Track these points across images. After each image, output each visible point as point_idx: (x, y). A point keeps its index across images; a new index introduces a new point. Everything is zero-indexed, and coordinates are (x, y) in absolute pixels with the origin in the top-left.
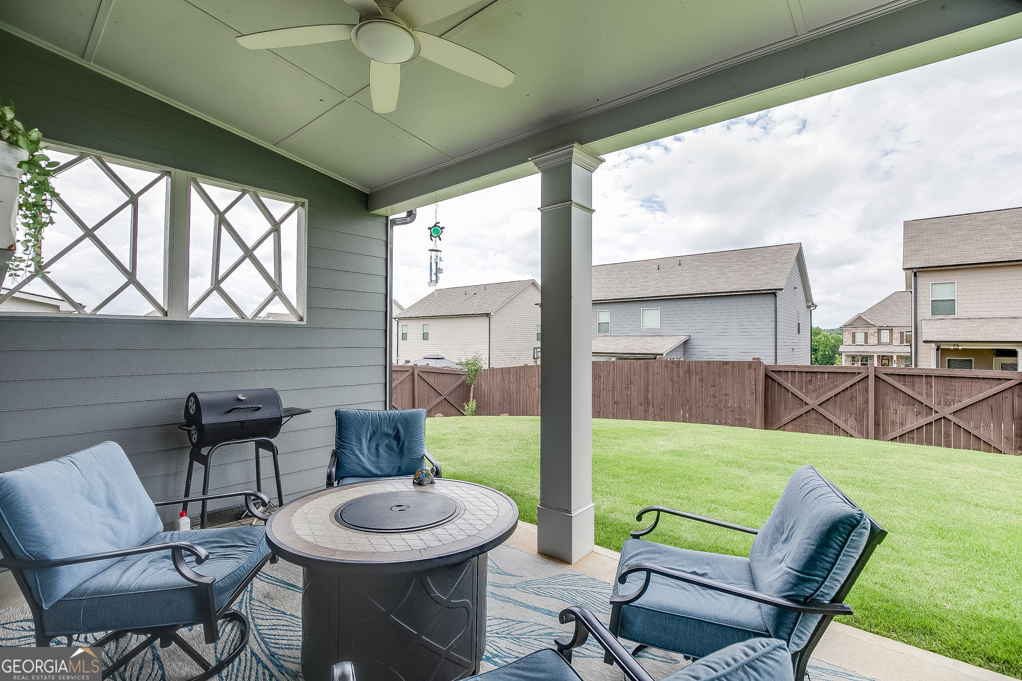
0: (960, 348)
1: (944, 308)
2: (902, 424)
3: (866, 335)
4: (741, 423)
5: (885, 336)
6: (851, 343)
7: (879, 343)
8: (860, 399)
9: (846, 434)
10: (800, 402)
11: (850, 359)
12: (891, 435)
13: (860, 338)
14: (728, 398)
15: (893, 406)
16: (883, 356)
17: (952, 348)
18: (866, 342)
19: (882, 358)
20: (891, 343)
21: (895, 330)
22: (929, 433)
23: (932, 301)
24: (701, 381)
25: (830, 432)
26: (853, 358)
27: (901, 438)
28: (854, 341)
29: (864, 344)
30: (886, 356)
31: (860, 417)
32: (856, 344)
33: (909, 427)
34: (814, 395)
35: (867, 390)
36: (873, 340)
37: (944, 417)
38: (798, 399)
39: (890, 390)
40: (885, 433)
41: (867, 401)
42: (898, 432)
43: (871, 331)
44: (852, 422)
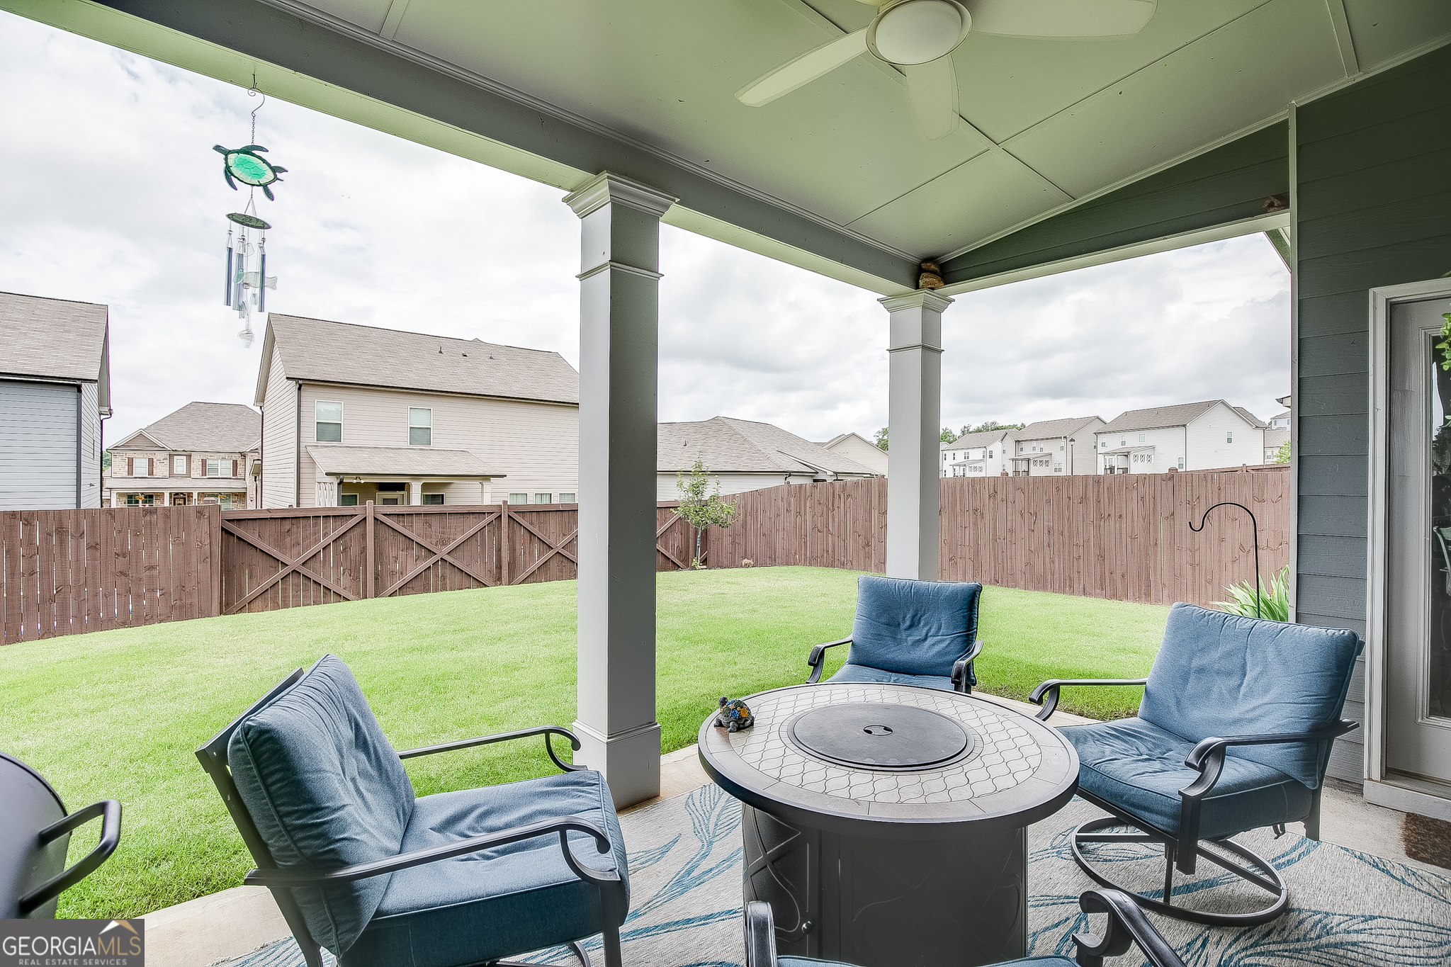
0: (362, 482)
1: (329, 432)
2: (402, 574)
3: (151, 462)
4: (183, 612)
5: (180, 464)
6: (125, 474)
7: (171, 475)
8: (354, 550)
9: (340, 597)
10: (273, 563)
11: (125, 499)
12: (390, 589)
13: (141, 466)
14: (155, 572)
15: (392, 553)
16: (177, 494)
17: (355, 481)
18: (151, 473)
19: (175, 496)
20: (188, 475)
21: (194, 456)
22: (427, 579)
23: (317, 423)
24: (93, 547)
25: (318, 599)
26: (131, 498)
27: (402, 590)
28: (130, 471)
29: (147, 476)
30: (182, 493)
31: (355, 571)
32: (134, 476)
33: (410, 574)
34: (295, 551)
35: (364, 536)
36: (161, 469)
37: (442, 559)
38: (271, 559)
39: (389, 533)
40: (385, 588)
41: (364, 550)
42: (399, 584)
43: (159, 456)
44: (345, 580)
